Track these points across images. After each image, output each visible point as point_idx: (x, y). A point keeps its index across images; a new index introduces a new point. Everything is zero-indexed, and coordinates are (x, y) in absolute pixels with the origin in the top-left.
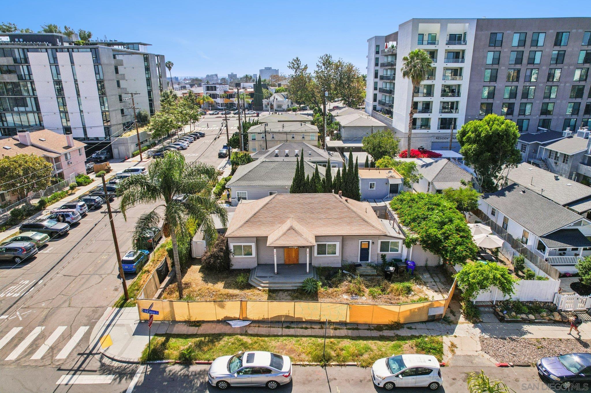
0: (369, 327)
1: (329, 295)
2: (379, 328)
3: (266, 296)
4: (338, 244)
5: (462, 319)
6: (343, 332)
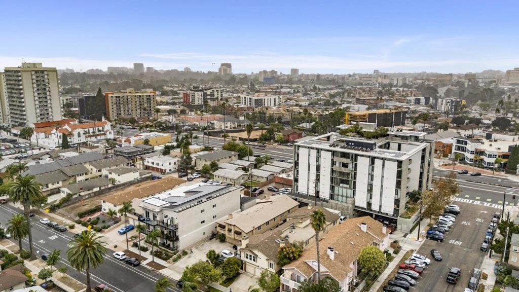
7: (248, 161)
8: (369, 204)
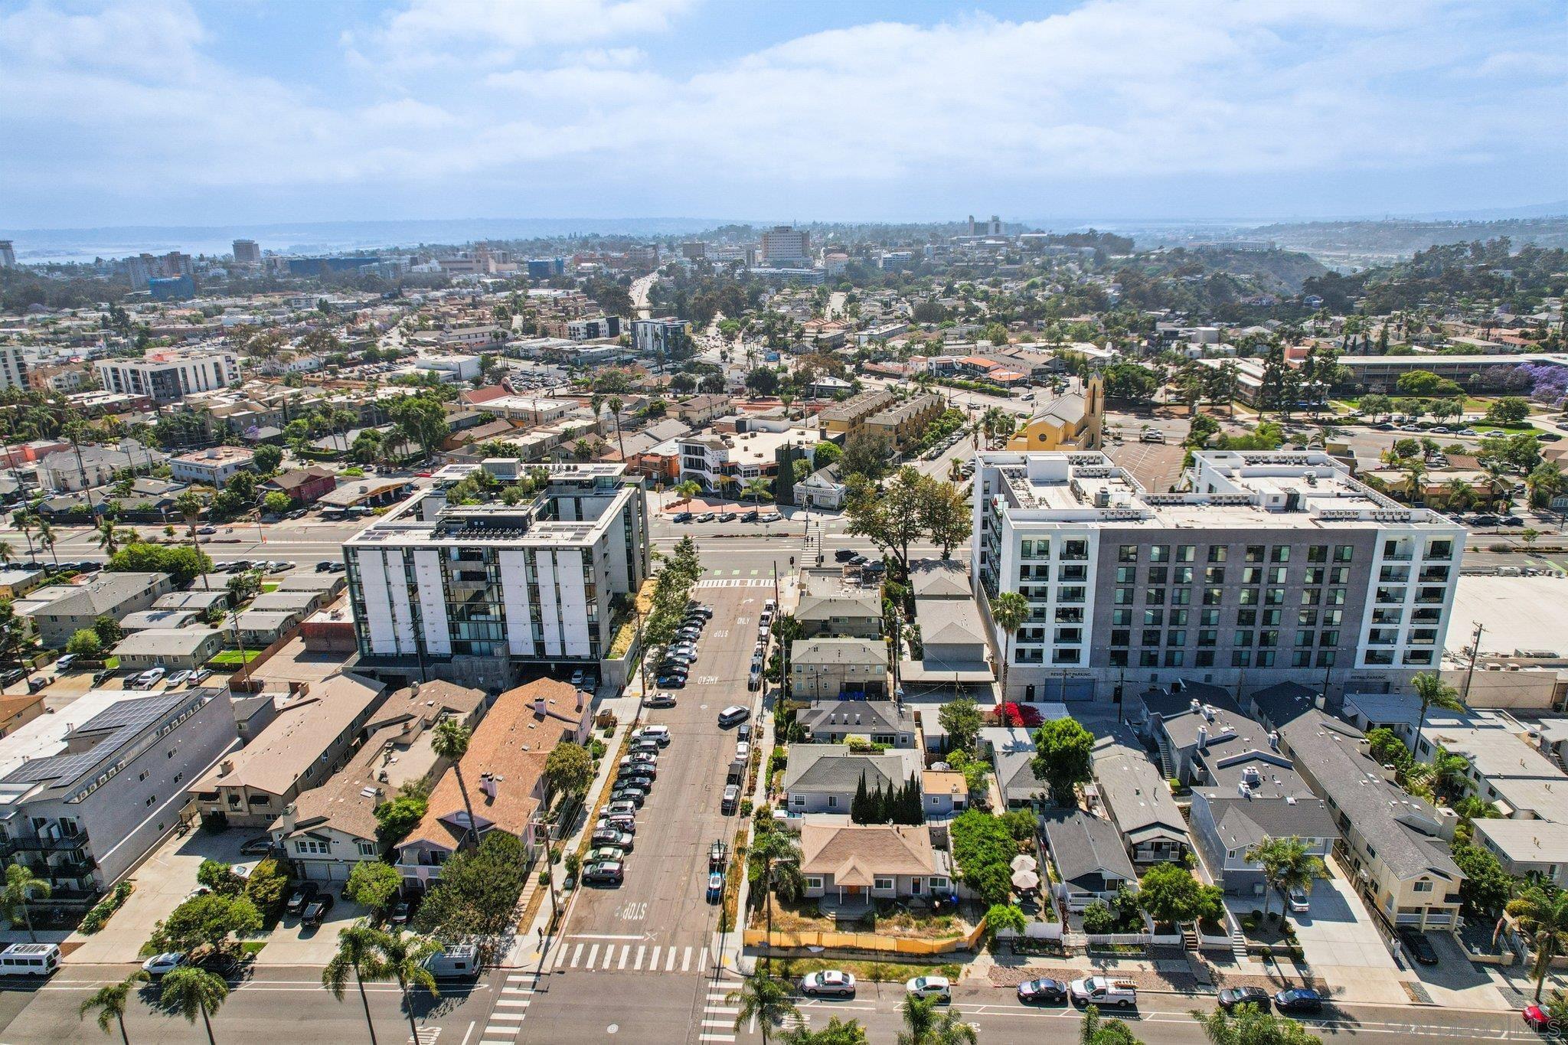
0: (911, 955)
1: (883, 926)
2: (918, 956)
3: (833, 927)
4: (893, 881)
5: (985, 950)
6: (892, 958)
7: (207, 589)
8: (540, 646)
